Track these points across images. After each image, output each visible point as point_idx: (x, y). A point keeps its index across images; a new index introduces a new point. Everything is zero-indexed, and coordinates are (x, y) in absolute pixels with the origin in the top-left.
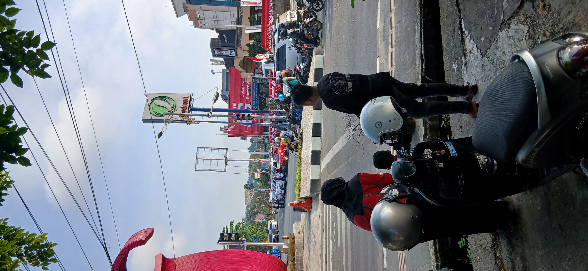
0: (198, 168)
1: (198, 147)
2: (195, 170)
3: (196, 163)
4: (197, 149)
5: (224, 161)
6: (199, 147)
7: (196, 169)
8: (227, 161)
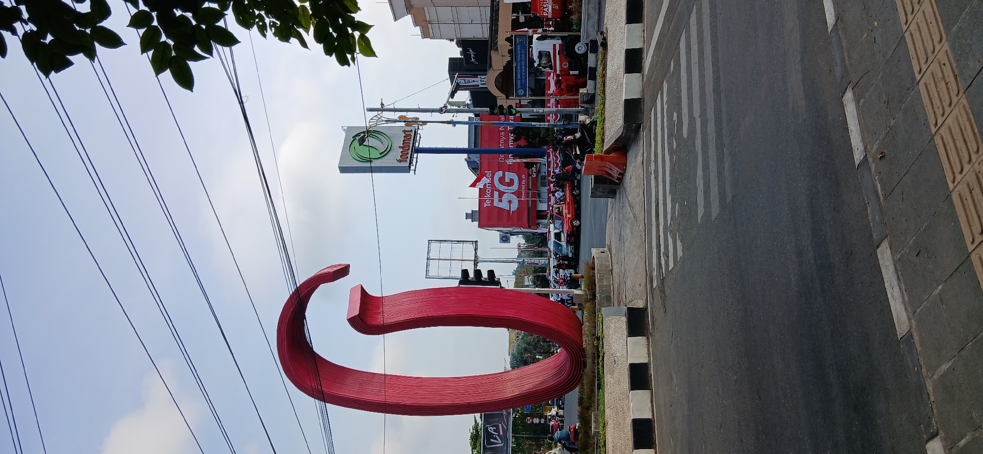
0: (430, 274)
1: (430, 240)
2: (426, 278)
3: (427, 265)
4: (429, 243)
5: (473, 262)
6: (432, 241)
7: (427, 276)
8: (477, 263)
